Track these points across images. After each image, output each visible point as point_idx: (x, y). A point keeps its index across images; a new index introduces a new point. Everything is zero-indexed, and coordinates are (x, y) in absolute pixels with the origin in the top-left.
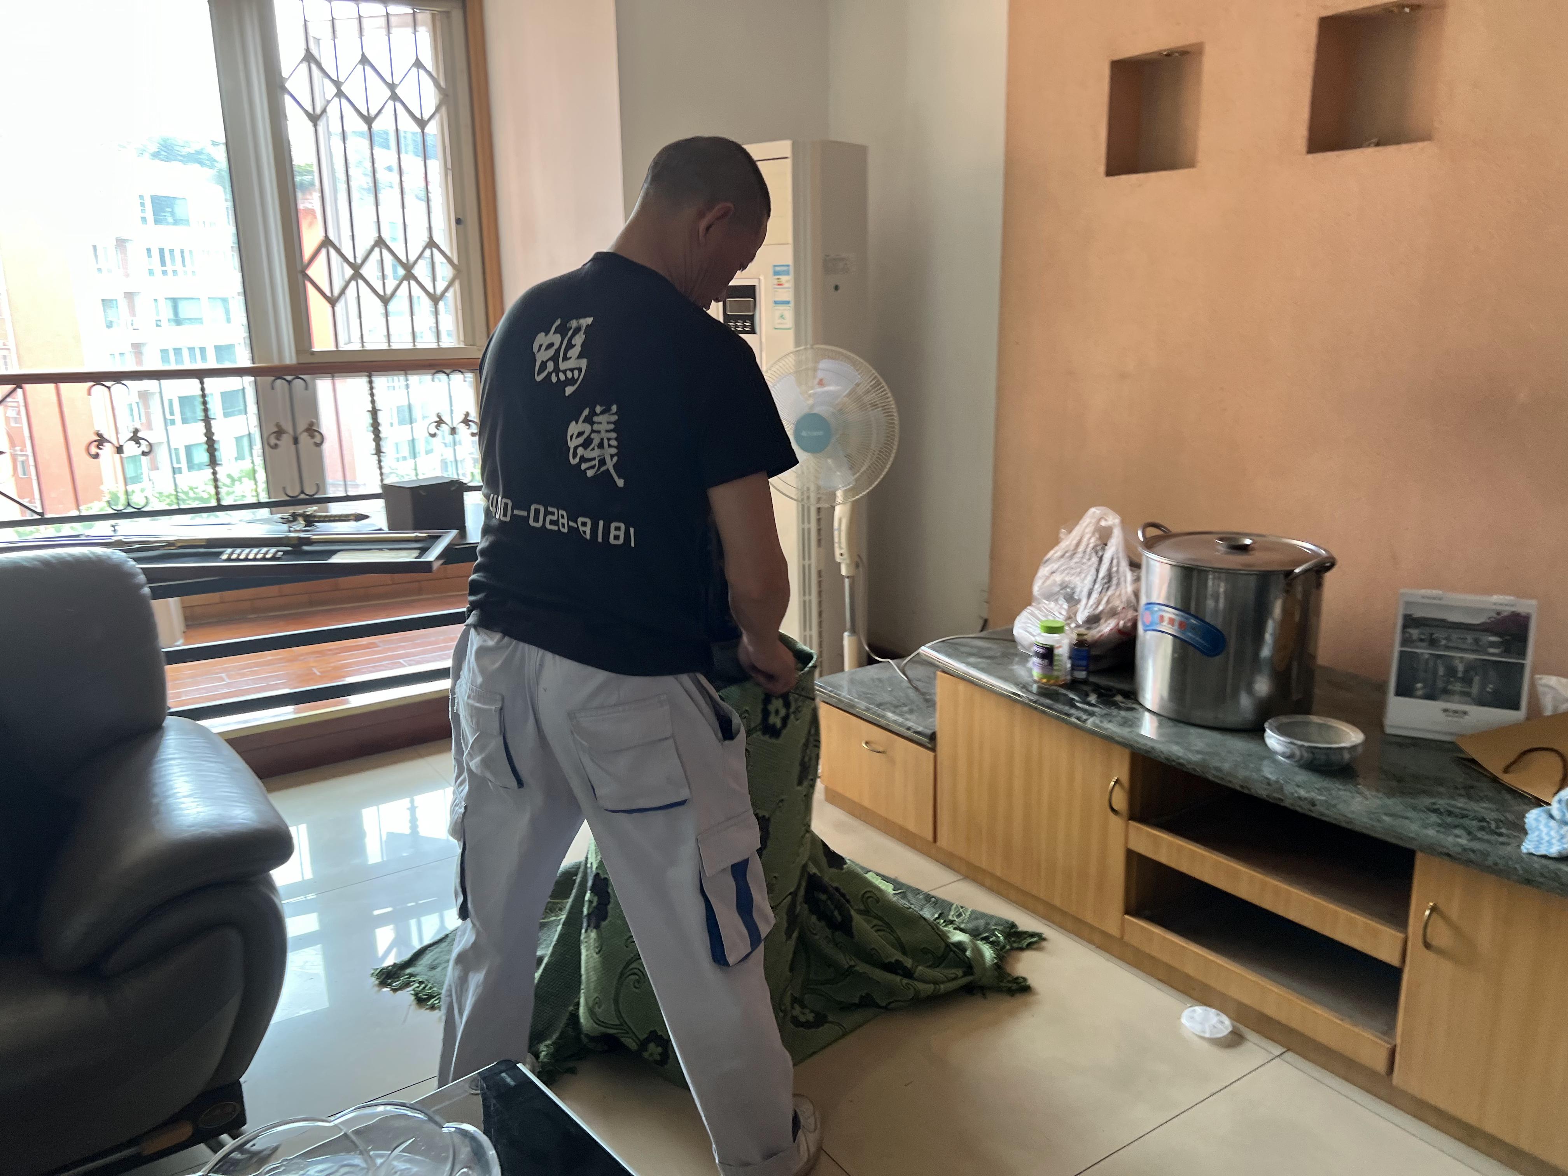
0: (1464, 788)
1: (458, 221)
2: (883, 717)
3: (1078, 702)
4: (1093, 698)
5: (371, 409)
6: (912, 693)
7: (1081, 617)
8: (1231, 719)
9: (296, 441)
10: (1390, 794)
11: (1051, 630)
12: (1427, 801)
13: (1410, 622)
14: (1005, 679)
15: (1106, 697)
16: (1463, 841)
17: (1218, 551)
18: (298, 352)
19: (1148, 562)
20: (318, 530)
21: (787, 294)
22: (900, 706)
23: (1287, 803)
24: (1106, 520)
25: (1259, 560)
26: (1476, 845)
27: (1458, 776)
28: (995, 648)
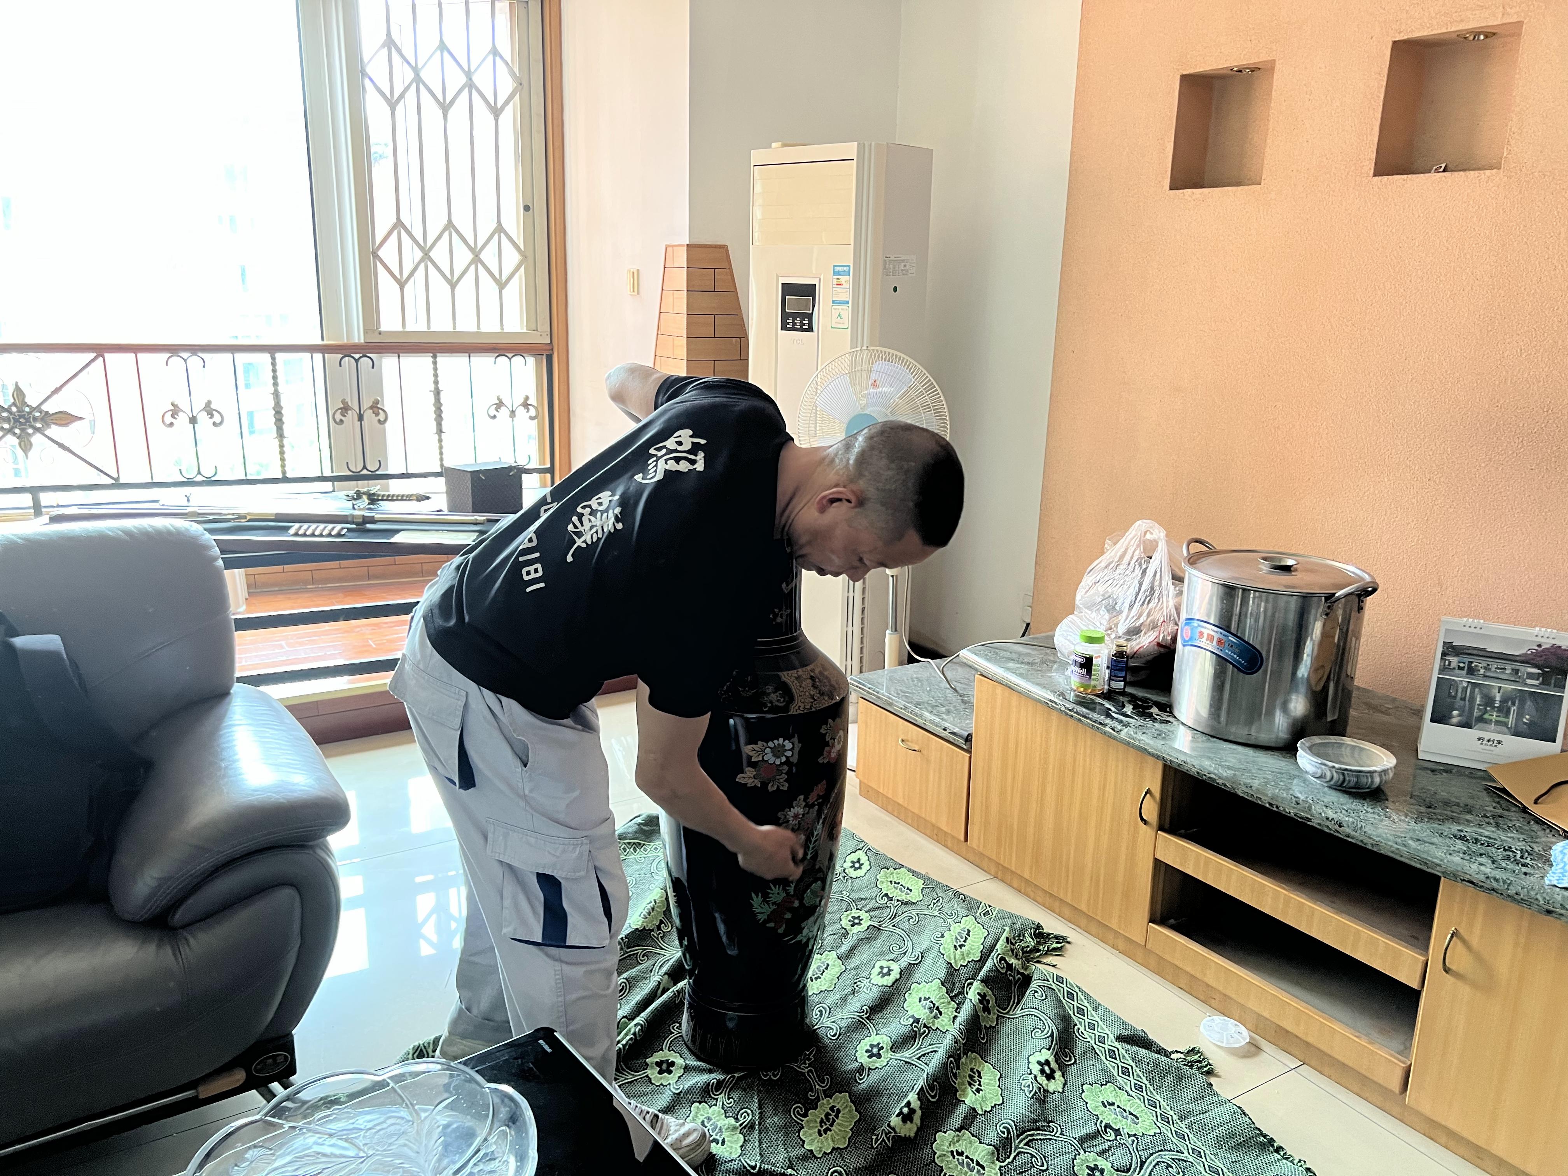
0: (1494, 817)
1: (527, 208)
2: (921, 716)
3: (1113, 712)
4: (1129, 709)
5: (433, 389)
6: (950, 693)
7: (1122, 629)
8: (1264, 737)
9: (361, 418)
10: (1419, 819)
11: (1091, 640)
12: (1455, 828)
13: (1449, 649)
14: (1044, 686)
15: (1142, 710)
16: (1488, 869)
17: (1261, 570)
18: (366, 332)
19: (1189, 579)
20: (380, 508)
21: (845, 294)
22: (937, 706)
23: (1314, 823)
24: (1152, 533)
25: (1301, 582)
26: (1499, 874)
27: (1488, 804)
28: (1036, 655)
